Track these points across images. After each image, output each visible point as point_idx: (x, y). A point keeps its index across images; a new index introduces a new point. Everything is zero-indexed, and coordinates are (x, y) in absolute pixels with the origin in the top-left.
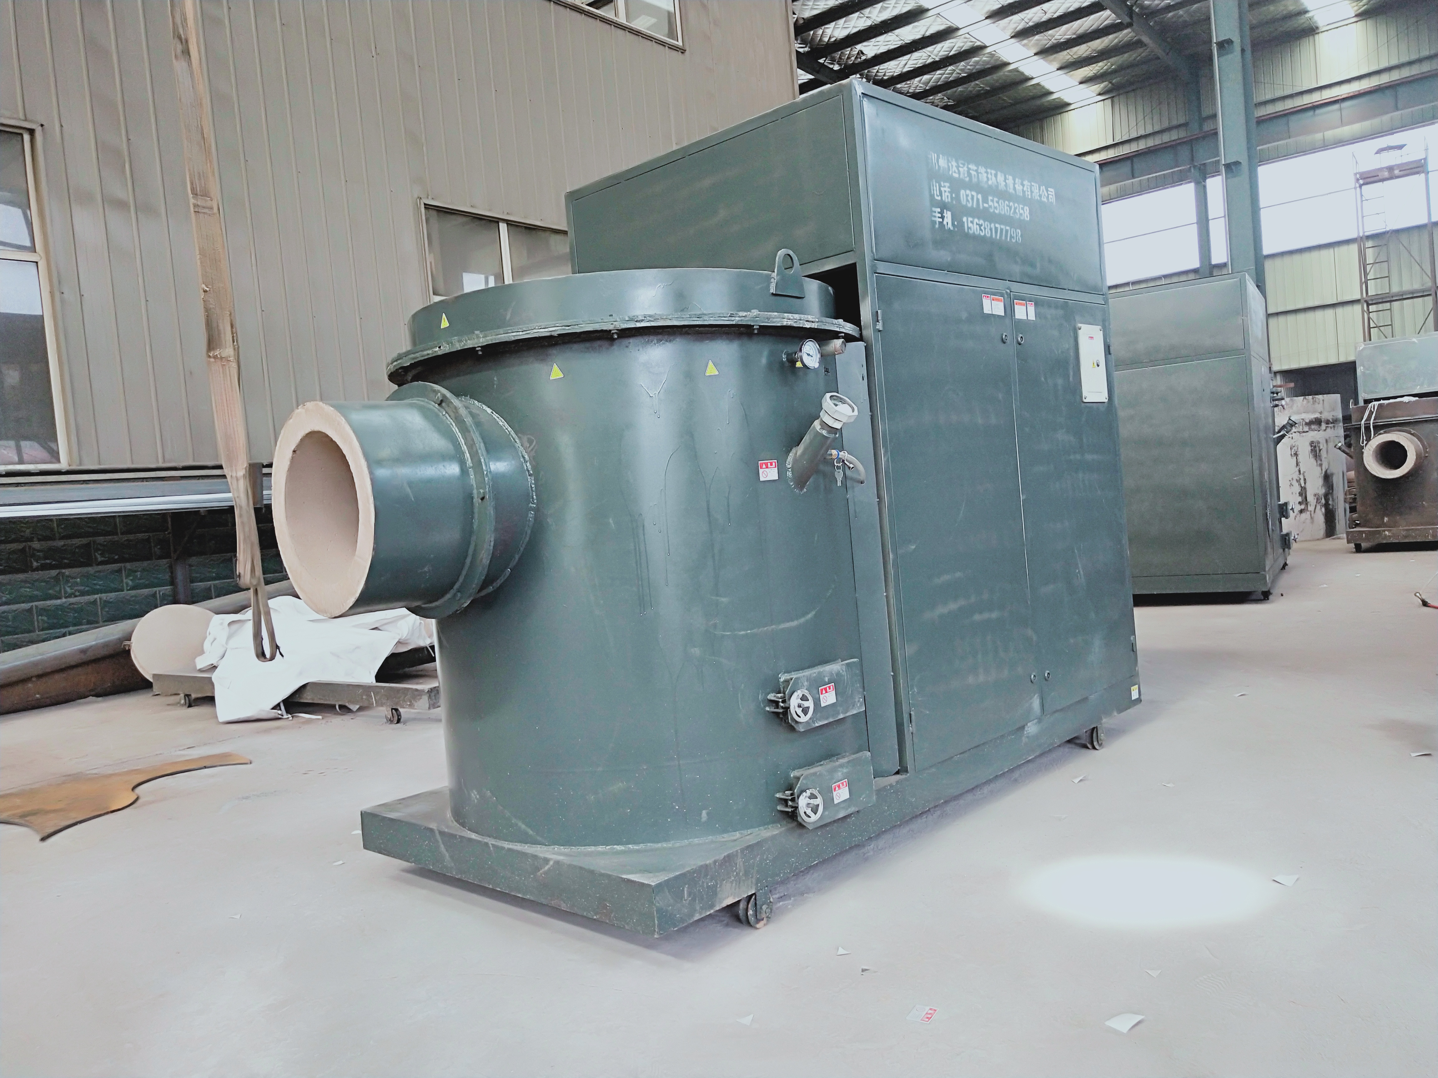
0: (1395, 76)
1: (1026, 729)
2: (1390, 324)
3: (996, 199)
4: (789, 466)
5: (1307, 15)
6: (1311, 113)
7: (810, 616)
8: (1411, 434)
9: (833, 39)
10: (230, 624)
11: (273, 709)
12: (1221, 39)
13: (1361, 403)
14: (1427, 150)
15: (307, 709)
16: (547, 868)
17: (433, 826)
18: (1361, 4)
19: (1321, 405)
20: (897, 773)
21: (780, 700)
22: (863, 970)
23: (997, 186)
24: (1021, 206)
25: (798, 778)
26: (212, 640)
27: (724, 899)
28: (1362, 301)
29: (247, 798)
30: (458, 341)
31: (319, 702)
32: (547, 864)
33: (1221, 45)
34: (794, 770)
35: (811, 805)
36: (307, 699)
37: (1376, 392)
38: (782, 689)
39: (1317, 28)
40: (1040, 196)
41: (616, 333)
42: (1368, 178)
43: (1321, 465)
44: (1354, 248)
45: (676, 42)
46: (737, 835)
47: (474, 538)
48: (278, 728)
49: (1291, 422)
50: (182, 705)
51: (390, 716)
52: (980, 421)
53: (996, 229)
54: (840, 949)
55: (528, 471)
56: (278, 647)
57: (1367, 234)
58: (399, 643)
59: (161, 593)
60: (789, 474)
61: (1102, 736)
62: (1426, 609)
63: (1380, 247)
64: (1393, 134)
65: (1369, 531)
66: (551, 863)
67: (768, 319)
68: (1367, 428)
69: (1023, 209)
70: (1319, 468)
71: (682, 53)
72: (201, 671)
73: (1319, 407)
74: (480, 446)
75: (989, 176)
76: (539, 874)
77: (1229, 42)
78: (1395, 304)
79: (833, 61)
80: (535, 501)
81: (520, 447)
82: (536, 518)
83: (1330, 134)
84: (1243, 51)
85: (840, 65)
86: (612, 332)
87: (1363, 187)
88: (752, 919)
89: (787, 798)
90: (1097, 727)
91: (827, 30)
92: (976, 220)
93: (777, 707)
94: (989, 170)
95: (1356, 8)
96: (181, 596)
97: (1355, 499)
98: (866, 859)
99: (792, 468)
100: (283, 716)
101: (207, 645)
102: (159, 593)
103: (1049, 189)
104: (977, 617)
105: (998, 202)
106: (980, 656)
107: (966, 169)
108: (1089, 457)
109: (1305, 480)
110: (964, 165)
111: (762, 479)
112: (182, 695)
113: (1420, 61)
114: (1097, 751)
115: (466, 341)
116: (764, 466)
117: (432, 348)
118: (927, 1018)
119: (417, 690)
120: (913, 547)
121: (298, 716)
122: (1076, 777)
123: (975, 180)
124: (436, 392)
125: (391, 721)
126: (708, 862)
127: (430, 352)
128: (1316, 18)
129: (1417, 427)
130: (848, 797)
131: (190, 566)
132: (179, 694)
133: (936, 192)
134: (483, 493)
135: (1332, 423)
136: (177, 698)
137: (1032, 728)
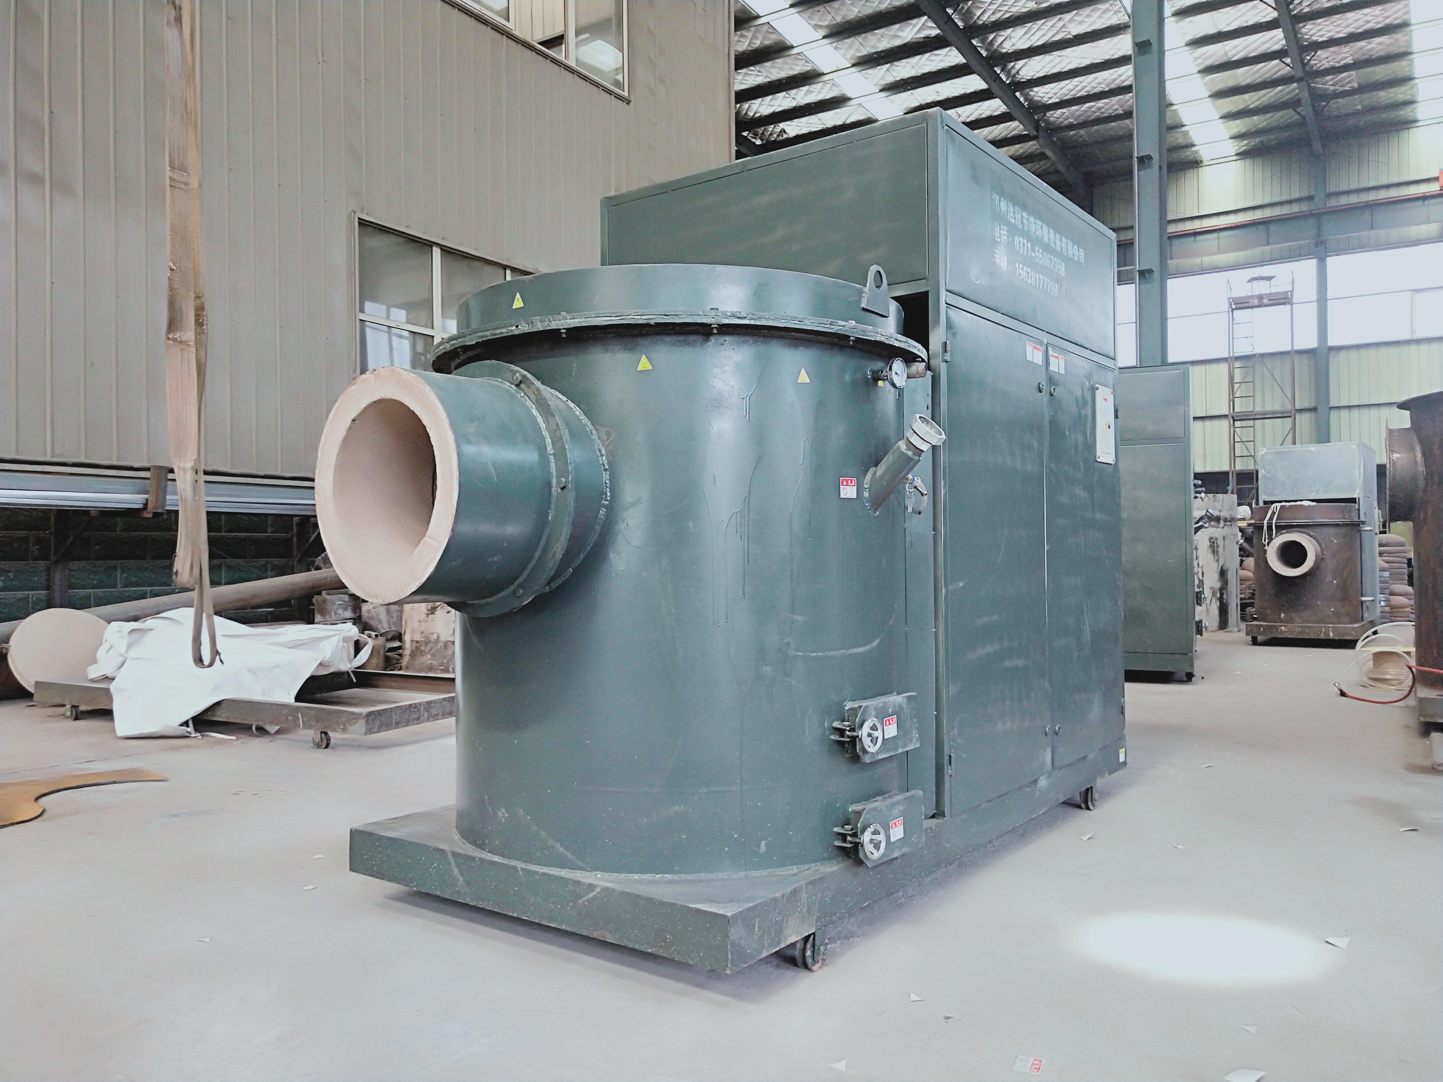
0: (1267, 213)
1: (1039, 782)
2: (1252, 440)
3: (1041, 251)
4: (867, 486)
5: (1194, 149)
6: (1192, 239)
7: (875, 644)
8: (1311, 536)
9: (758, 115)
10: (132, 631)
11: (181, 725)
12: (1142, 154)
13: (1261, 504)
14: (1293, 283)
15: (221, 729)
16: (591, 895)
17: (443, 846)
18: (1241, 144)
19: (1220, 503)
20: (933, 817)
21: (848, 728)
22: (947, 1018)
23: (1042, 238)
24: (1059, 261)
25: (859, 814)
26: (107, 649)
27: (790, 936)
28: (1230, 417)
29: (176, 816)
30: (541, 322)
31: (235, 721)
32: (592, 891)
33: (1141, 160)
34: (852, 804)
35: (875, 841)
36: (220, 717)
37: (1275, 495)
38: (846, 717)
39: (1202, 162)
40: (1073, 255)
41: (716, 328)
42: (1240, 304)
43: (1218, 561)
44: (1224, 367)
45: (622, 92)
46: (795, 870)
47: (547, 531)
48: (187, 747)
49: (1208, 514)
50: (68, 717)
51: (318, 739)
52: (1018, 465)
53: (1040, 278)
54: (912, 995)
55: (603, 465)
56: (218, 653)
57: (1236, 355)
58: (321, 664)
59: (34, 598)
60: (866, 494)
61: (1096, 796)
62: (1343, 698)
63: (1247, 369)
64: (1262, 266)
65: (1267, 625)
66: (598, 890)
67: (864, 331)
68: (1270, 528)
69: (1060, 264)
70: (1216, 564)
71: (627, 103)
72: (93, 681)
73: (1219, 505)
74: (564, 432)
75: (1037, 227)
76: (581, 901)
77: (1150, 158)
78: (1257, 421)
79: (756, 135)
80: (609, 498)
81: (597, 439)
82: (607, 516)
83: (1207, 260)
84: (1160, 167)
85: (762, 140)
86: (713, 326)
87: (1235, 312)
88: (809, 961)
89: (847, 832)
90: (1091, 787)
91: (753, 105)
92: (1025, 268)
93: (842, 735)
94: (1037, 221)
95: (1237, 148)
96: (58, 601)
97: (1253, 594)
98: (900, 906)
99: (870, 488)
100: (190, 734)
101: (101, 653)
102: (32, 598)
103: (1080, 250)
104: (1008, 664)
105: (1042, 254)
106: (1008, 703)
107: (1020, 216)
108: (1098, 516)
109: (1203, 573)
110: (1019, 212)
111: (842, 496)
112: (68, 706)
113: (1290, 202)
114: (1090, 812)
115: (550, 321)
116: (845, 483)
117: (506, 327)
118: (1036, 1069)
119: (352, 713)
120: (961, 584)
121: (208, 736)
122: (1085, 835)
123: (1026, 228)
124: (514, 373)
125: (318, 746)
126: (777, 895)
127: (504, 330)
128: (1201, 153)
129: (1317, 530)
130: (902, 836)
131: (70, 570)
132: (64, 706)
133: (997, 234)
134: (566, 482)
135: (1230, 521)
136: (61, 710)
137: (1043, 783)
